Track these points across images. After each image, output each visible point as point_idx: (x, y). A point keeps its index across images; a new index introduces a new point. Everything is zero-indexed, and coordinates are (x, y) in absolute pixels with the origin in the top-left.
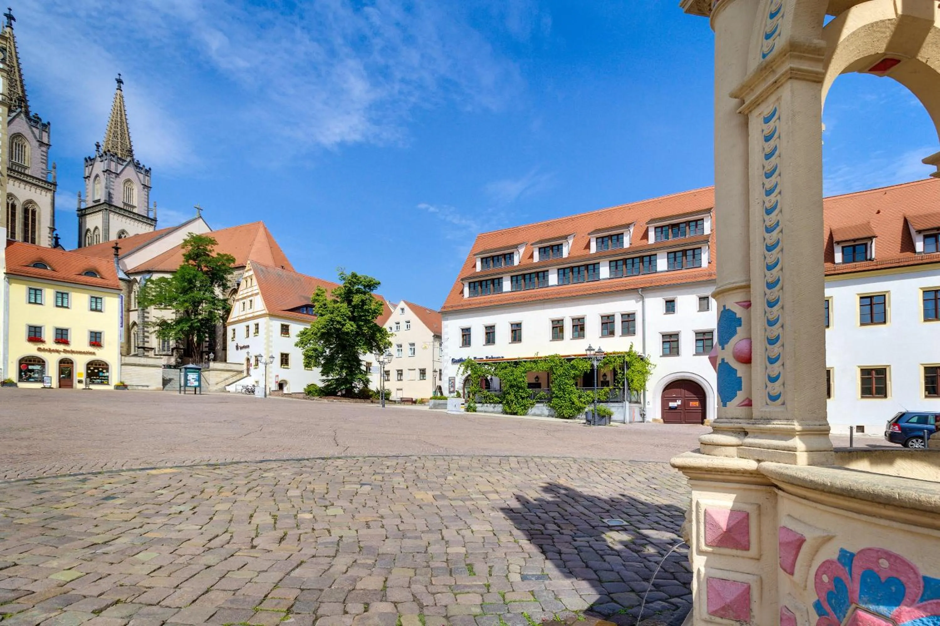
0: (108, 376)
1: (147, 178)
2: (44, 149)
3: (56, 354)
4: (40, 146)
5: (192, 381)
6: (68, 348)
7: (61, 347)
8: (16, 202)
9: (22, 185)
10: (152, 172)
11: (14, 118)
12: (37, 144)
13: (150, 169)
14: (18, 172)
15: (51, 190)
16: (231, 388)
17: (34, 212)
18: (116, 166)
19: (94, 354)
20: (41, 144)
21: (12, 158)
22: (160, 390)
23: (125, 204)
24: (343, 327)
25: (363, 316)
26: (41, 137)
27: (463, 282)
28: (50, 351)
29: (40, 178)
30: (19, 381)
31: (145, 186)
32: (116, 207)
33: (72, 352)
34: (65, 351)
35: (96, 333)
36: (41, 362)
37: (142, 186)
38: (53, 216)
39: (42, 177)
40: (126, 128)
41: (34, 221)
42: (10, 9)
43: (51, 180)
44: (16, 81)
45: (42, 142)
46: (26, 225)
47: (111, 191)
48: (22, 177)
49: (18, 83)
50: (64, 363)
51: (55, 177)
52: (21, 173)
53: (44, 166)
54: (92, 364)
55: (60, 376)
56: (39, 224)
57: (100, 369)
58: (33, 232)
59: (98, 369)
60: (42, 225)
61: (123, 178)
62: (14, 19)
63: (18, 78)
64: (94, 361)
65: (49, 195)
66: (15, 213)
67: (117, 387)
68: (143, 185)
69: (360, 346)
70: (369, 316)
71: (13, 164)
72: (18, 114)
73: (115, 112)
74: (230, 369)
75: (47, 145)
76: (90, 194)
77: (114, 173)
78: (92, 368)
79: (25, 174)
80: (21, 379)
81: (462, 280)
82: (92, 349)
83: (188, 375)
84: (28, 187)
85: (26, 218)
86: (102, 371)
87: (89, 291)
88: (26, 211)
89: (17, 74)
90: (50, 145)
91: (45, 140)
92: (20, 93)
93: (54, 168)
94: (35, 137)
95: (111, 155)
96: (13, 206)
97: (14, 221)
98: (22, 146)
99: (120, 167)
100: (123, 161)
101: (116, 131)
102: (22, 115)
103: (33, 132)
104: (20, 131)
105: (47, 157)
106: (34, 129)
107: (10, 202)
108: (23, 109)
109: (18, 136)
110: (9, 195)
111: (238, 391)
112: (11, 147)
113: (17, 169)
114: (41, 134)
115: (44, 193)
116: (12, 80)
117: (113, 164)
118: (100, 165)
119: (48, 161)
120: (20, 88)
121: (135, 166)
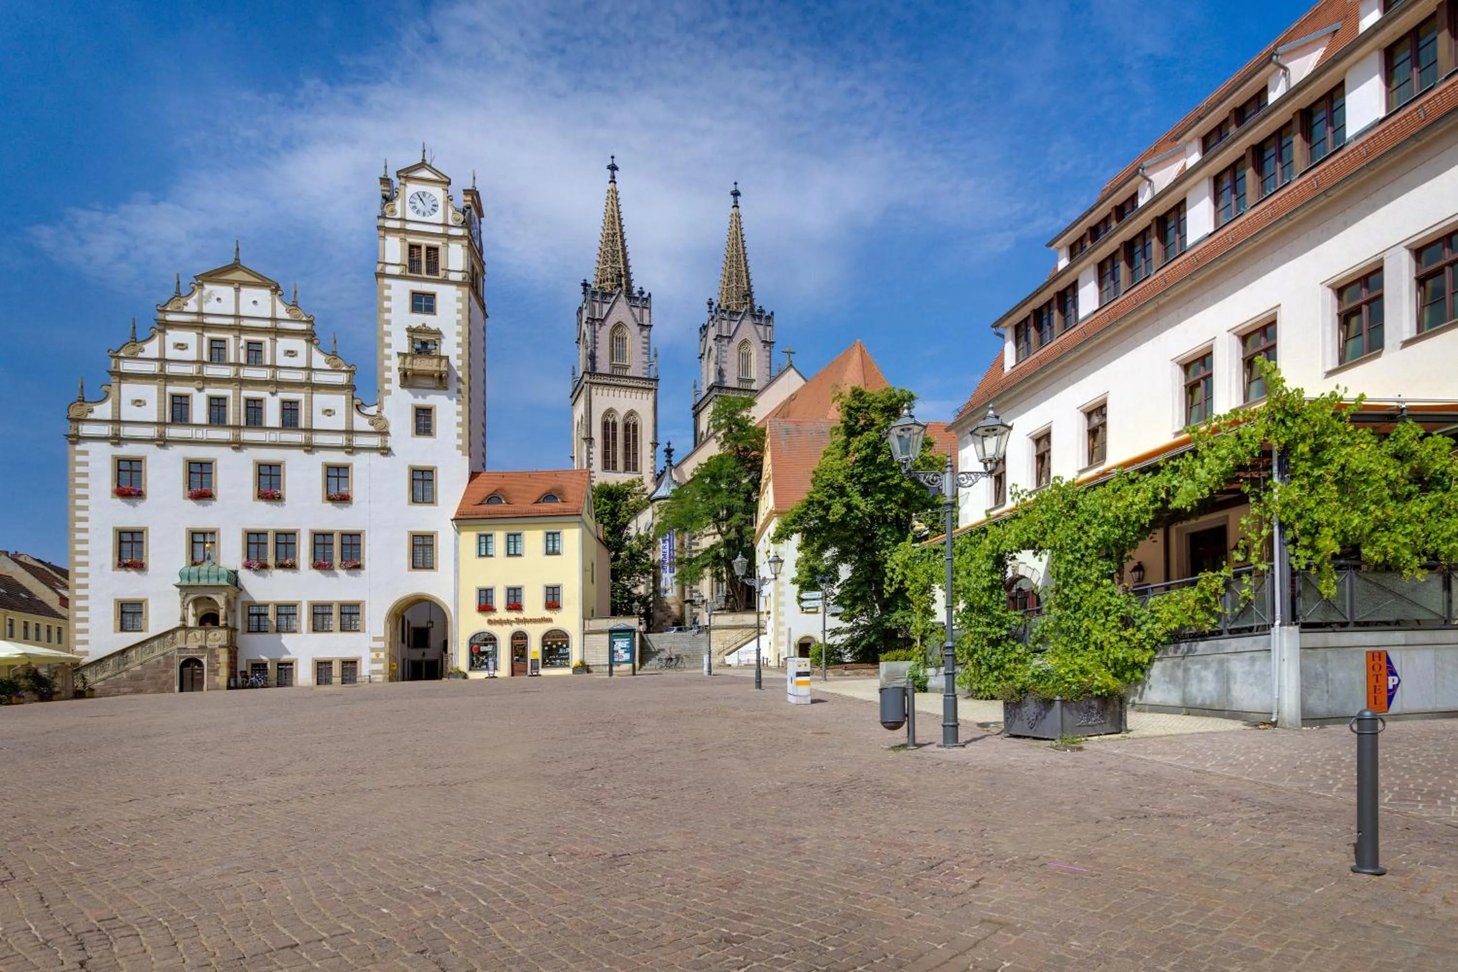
0: (568, 654)
1: (769, 329)
2: (645, 333)
3: (508, 626)
4: (641, 330)
5: (621, 652)
6: (520, 616)
7: (513, 615)
8: (617, 420)
9: (623, 393)
10: (775, 317)
11: (614, 303)
12: (638, 329)
13: (772, 313)
14: (617, 377)
15: (652, 389)
16: (732, 660)
17: (635, 426)
18: (729, 325)
19: (550, 620)
20: (643, 327)
21: (613, 360)
23: (740, 380)
24: (827, 514)
25: (882, 479)
26: (642, 318)
27: (1000, 330)
28: (501, 622)
29: (641, 376)
30: (470, 670)
31: (766, 343)
32: (728, 388)
33: (525, 621)
34: (518, 621)
35: (553, 588)
36: (491, 640)
37: (762, 344)
38: (655, 425)
39: (645, 374)
40: (743, 262)
41: (635, 437)
42: (612, 157)
43: (652, 375)
44: (618, 251)
45: (643, 325)
46: (627, 447)
47: (724, 366)
48: (622, 382)
49: (620, 253)
50: (518, 638)
51: (656, 369)
52: (620, 376)
53: (645, 358)
54: (549, 637)
55: (512, 659)
56: (641, 440)
57: (560, 643)
58: (635, 454)
59: (556, 643)
60: (644, 442)
61: (737, 340)
62: (617, 169)
63: (620, 248)
64: (550, 631)
65: (651, 396)
66: (616, 434)
67: (576, 670)
68: (763, 341)
69: (887, 548)
70: (892, 477)
71: (614, 367)
72: (618, 296)
73: (730, 243)
74: (741, 623)
75: (648, 326)
76: (704, 381)
77: (726, 337)
78: (549, 643)
79: (626, 377)
80: (473, 666)
81: (996, 325)
82: (547, 614)
83: (614, 643)
84: (628, 394)
85: (627, 438)
86: (561, 646)
87: (542, 526)
88: (626, 427)
89: (619, 241)
90: (651, 326)
91: (646, 321)
92: (622, 266)
93: (656, 356)
94: (636, 320)
95: (722, 311)
96: (614, 424)
97: (615, 445)
98: (623, 339)
99: (734, 325)
100: (738, 313)
101: (731, 273)
102: (622, 295)
103: (633, 315)
104: (620, 319)
105: (648, 343)
106: (634, 309)
107: (611, 420)
108: (624, 287)
109: (619, 325)
110: (610, 412)
111: (743, 664)
112: (612, 345)
113: (617, 372)
114: (642, 313)
115: (645, 396)
116: (614, 252)
117: (725, 323)
118: (712, 332)
119: (649, 349)
120: (621, 260)
121: (754, 316)
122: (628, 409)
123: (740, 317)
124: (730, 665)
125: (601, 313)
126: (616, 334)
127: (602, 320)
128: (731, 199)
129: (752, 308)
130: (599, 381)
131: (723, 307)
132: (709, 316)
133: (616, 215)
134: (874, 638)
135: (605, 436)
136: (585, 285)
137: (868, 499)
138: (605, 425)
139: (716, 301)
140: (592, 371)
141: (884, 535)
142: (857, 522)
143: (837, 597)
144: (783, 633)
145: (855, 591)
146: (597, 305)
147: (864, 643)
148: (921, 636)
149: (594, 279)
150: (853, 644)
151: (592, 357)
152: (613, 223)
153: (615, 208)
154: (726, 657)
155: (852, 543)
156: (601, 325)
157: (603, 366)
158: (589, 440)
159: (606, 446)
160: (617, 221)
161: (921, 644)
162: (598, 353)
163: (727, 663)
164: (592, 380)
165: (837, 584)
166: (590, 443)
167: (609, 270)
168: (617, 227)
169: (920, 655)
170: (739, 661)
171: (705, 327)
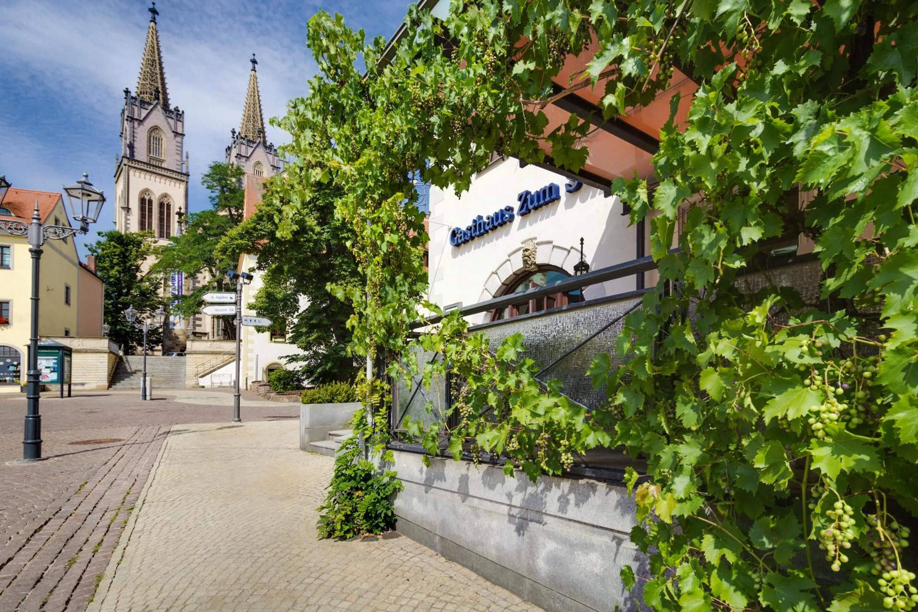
2: (179, 139)
4: (175, 136)
8: (153, 198)
9: (158, 179)
11: (152, 110)
12: (173, 134)
14: (154, 166)
15: (183, 181)
16: (205, 382)
17: (169, 206)
18: (247, 149)
20: (176, 134)
21: (150, 152)
22: (103, 389)
26: (176, 127)
29: (174, 169)
31: (274, 167)
37: (271, 167)
39: (177, 168)
40: (258, 110)
41: (169, 214)
42: (154, 4)
43: (184, 171)
44: (157, 74)
45: (177, 133)
46: (161, 220)
48: (158, 171)
49: (159, 76)
51: (187, 168)
52: (156, 167)
53: (179, 158)
56: (174, 217)
58: (169, 227)
61: (253, 160)
62: (157, 14)
63: (158, 72)
65: (183, 186)
66: (151, 208)
68: (273, 165)
71: (151, 158)
72: (155, 107)
73: (249, 94)
75: (181, 134)
77: (245, 157)
79: (162, 168)
84: (163, 180)
85: (161, 213)
88: (161, 205)
89: (158, 67)
90: (184, 135)
91: (179, 131)
92: (160, 86)
93: (187, 157)
94: (170, 127)
95: (242, 138)
96: (150, 202)
97: (150, 217)
98: (159, 140)
99: (250, 150)
100: (254, 143)
101: (249, 115)
102: (159, 107)
103: (169, 123)
104: (157, 124)
105: (182, 147)
106: (170, 120)
107: (147, 198)
108: (161, 101)
109: (155, 128)
110: (146, 191)
111: (216, 385)
112: (149, 141)
113: (153, 162)
114: (176, 124)
115: (177, 185)
116: (153, 74)
117: (243, 147)
118: (234, 152)
119: (182, 152)
120: (159, 81)
121: (266, 147)
122: (164, 192)
123: (255, 145)
124: (203, 387)
125: (140, 115)
126: (153, 134)
127: (141, 121)
128: (251, 65)
129: (265, 142)
130: (136, 166)
131: (243, 135)
132: (232, 140)
133: (156, 47)
134: (329, 365)
135: (142, 209)
136: (127, 92)
137: (325, 227)
138: (142, 201)
139: (237, 130)
140: (132, 158)
141: (340, 265)
142: (311, 245)
143: (296, 326)
144: (252, 360)
145: (311, 319)
146: (136, 109)
147: (319, 370)
148: (380, 349)
149: (136, 90)
150: (309, 371)
151: (131, 147)
152: (153, 52)
153: (155, 42)
154: (200, 379)
155: (308, 268)
156: (139, 124)
157: (141, 154)
158: (127, 209)
159: (143, 216)
160: (156, 52)
161: (377, 375)
162: (136, 145)
163: (201, 384)
164: (130, 164)
165: (296, 314)
166: (128, 212)
167: (148, 86)
168: (157, 57)
169: (376, 410)
170: (212, 383)
171: (229, 148)
